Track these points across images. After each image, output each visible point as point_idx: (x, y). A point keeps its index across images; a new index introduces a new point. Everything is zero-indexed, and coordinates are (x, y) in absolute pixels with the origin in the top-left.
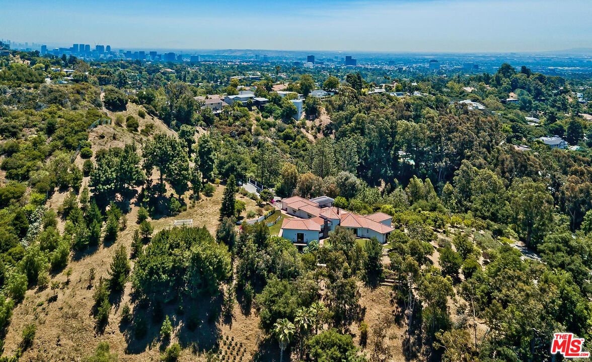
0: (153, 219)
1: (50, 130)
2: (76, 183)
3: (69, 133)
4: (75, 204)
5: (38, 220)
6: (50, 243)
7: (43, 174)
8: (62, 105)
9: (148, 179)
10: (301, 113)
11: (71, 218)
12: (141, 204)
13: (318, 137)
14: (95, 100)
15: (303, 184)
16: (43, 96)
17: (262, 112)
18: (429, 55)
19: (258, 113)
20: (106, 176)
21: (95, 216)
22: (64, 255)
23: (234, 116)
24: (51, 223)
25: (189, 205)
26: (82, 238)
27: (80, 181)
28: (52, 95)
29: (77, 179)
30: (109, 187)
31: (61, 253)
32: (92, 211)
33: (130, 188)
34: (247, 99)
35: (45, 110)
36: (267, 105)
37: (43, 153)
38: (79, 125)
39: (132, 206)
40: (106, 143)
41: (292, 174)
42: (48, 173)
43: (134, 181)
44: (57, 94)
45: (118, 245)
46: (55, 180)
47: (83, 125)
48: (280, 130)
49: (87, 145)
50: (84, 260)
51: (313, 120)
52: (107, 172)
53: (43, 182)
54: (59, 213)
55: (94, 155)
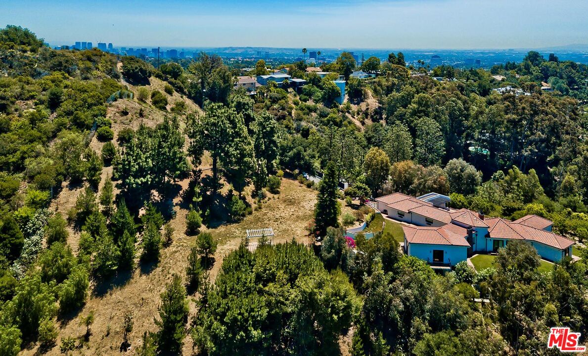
0: (208, 227)
1: (54, 103)
2: (93, 176)
3: (81, 106)
4: (93, 206)
5: (39, 232)
6: (59, 268)
7: (47, 162)
8: (69, 73)
9: (195, 169)
10: (344, 95)
11: (89, 228)
12: (191, 206)
13: (366, 123)
14: (111, 70)
15: (400, 177)
16: (43, 61)
17: (299, 95)
18: (429, 52)
19: (295, 95)
20: (138, 164)
21: (125, 225)
22: (80, 288)
23: (271, 98)
24: (58, 237)
25: (254, 206)
26: (108, 260)
27: (98, 172)
28: (55, 61)
29: (94, 170)
30: (144, 180)
31: (75, 285)
32: (121, 217)
33: (172, 182)
34: (282, 79)
35: (47, 78)
36: (305, 86)
37: (45, 133)
38: (94, 96)
39: (177, 209)
40: (130, 121)
41: (382, 162)
42: (52, 162)
43: (178, 172)
44: (62, 59)
45: (163, 271)
46: (63, 170)
47: (99, 97)
48: (323, 115)
49: (105, 124)
50: (111, 294)
51: (358, 104)
52: (140, 158)
53: (45, 173)
54: (69, 219)
55: (116, 137)
